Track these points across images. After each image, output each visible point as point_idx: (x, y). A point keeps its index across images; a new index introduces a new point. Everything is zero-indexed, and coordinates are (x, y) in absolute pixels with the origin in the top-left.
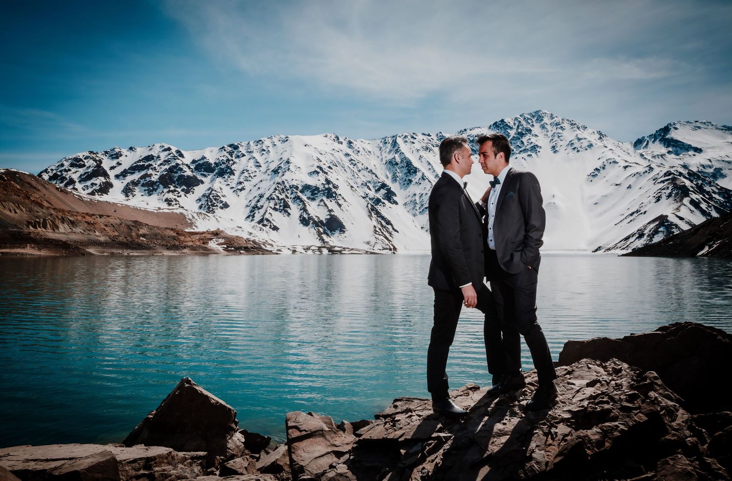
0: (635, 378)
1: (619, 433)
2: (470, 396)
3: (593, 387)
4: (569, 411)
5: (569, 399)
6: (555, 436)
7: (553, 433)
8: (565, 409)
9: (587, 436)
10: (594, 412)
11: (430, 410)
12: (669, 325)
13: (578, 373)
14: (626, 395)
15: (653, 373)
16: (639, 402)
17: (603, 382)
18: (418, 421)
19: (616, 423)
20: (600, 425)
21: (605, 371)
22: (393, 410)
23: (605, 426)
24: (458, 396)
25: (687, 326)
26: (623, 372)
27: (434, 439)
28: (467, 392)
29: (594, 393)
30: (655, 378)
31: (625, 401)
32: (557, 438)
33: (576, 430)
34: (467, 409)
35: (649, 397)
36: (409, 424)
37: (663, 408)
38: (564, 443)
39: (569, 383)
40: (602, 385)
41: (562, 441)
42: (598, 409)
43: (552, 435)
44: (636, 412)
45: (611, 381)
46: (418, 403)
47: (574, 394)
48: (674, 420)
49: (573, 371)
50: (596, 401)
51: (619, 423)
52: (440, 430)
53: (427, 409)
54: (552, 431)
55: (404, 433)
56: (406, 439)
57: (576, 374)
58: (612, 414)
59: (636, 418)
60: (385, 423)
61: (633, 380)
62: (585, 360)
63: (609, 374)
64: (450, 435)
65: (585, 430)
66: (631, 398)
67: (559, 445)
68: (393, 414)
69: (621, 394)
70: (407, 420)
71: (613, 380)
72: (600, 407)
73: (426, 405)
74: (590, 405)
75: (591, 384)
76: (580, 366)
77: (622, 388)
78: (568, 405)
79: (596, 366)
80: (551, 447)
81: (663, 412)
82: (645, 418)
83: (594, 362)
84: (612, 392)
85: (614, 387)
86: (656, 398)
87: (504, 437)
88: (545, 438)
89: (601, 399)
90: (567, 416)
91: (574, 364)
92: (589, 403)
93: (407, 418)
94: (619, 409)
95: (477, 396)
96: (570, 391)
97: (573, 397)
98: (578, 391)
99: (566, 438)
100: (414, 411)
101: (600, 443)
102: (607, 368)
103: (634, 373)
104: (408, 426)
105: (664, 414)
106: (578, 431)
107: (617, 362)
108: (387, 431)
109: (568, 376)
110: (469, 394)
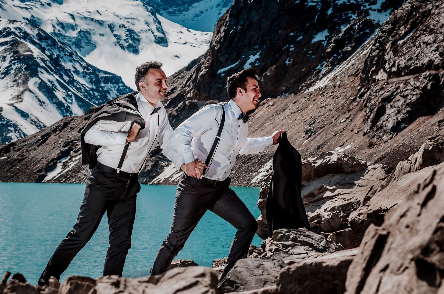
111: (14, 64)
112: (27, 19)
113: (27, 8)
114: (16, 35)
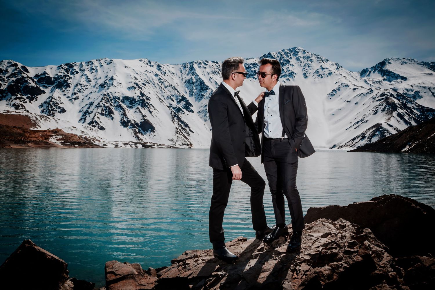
0: (355, 232)
1: (343, 269)
2: (240, 245)
3: (326, 237)
4: (309, 254)
5: (309, 246)
6: (299, 272)
7: (297, 270)
8: (306, 253)
9: (321, 272)
10: (326, 255)
11: (211, 256)
12: (380, 196)
13: (316, 228)
14: (348, 243)
15: (368, 230)
16: (356, 248)
17: (333, 234)
18: (202, 264)
19: (341, 262)
20: (330, 264)
21: (334, 227)
22: (185, 257)
23: (334, 265)
24: (232, 245)
25: (392, 197)
26: (347, 228)
27: (213, 276)
28: (238, 243)
29: (327, 242)
30: (370, 233)
31: (347, 247)
32: (300, 274)
33: (314, 267)
34: (237, 254)
35: (364, 245)
36: (196, 266)
37: (373, 252)
38: (305, 277)
39: (309, 235)
40: (332, 236)
41: (303, 275)
42: (329, 253)
43: (297, 271)
44: (355, 254)
45: (338, 233)
46: (202, 251)
47: (313, 243)
48: (380, 261)
49: (312, 227)
50: (328, 247)
51: (343, 262)
52: (218, 270)
53: (209, 255)
54: (297, 268)
55: (192, 273)
56: (193, 277)
57: (314, 229)
58: (339, 256)
59: (355, 259)
60: (179, 266)
61: (353, 233)
62: (321, 219)
63: (337, 229)
64: (225, 273)
65: (320, 268)
66: (352, 245)
67: (301, 278)
68: (184, 259)
69: (345, 242)
70: (194, 263)
71: (340, 233)
72: (330, 251)
73: (209, 252)
74: (323, 250)
75: (325, 236)
76: (317, 223)
77: (346, 238)
78: (309, 251)
79: (328, 224)
80: (296, 279)
81: (374, 255)
82: (361, 259)
83: (327, 221)
84: (339, 241)
85: (340, 238)
86: (369, 245)
87: (263, 273)
88: (292, 273)
89: (331, 246)
90: (308, 258)
91: (313, 222)
92: (323, 249)
93: (194, 262)
94: (344, 253)
95: (245, 246)
96: (310, 241)
97: (312, 245)
98: (316, 241)
99: (306, 273)
100: (200, 257)
101: (330, 277)
102: (336, 225)
103: (355, 228)
104: (195, 268)
105: (374, 257)
106: (315, 268)
107: (343, 221)
108: (180, 271)
109: (309, 231)
110: (239, 244)
111: (387, 107)
112: (392, 89)
113: (392, 84)
114: (387, 95)
